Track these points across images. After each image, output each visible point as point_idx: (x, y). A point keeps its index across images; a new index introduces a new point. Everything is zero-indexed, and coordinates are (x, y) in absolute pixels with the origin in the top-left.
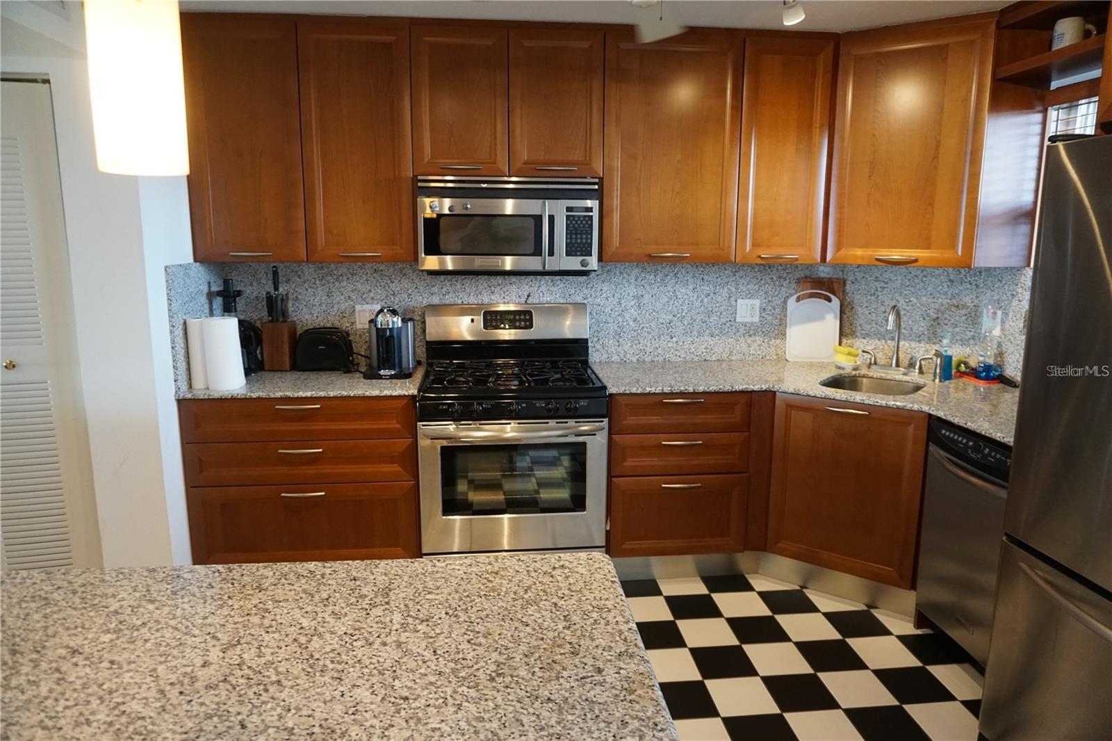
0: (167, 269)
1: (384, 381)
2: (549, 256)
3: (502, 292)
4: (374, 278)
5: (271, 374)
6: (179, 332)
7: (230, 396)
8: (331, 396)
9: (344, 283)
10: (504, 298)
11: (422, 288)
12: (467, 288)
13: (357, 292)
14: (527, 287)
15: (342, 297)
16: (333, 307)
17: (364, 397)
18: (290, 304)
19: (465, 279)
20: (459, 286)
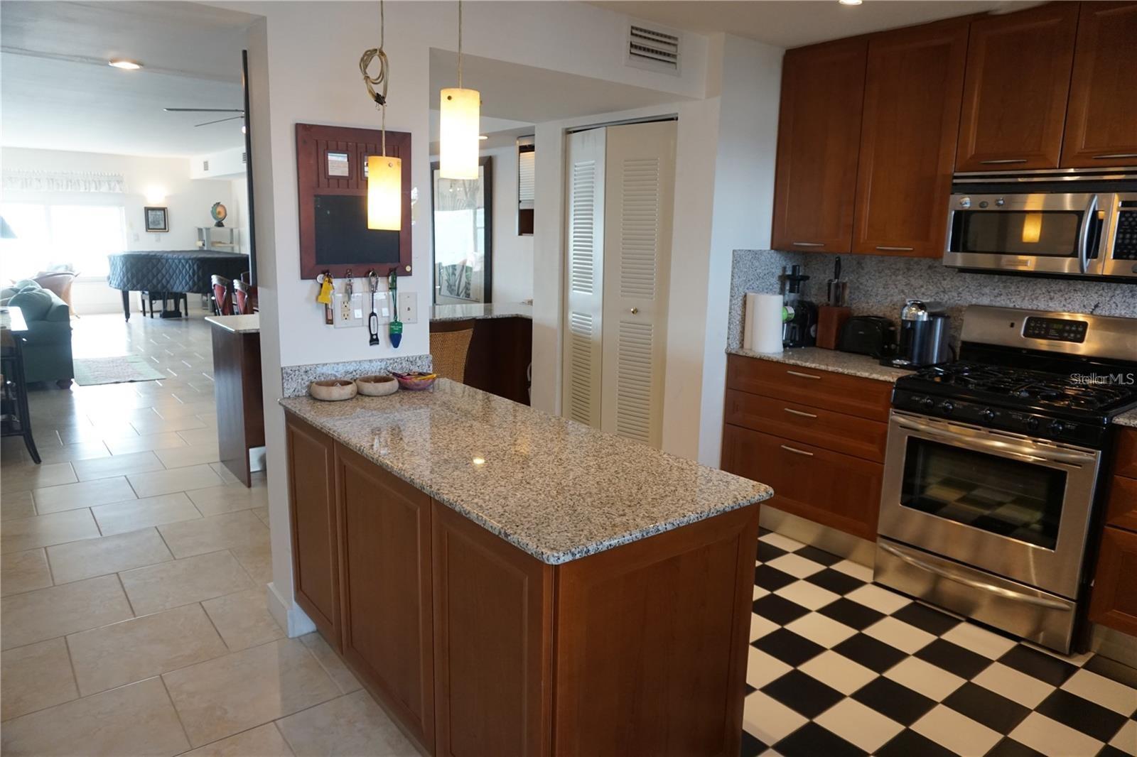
0: (735, 253)
1: (895, 370)
2: (1088, 257)
3: (1063, 299)
4: (928, 274)
5: (821, 351)
6: (739, 301)
7: (758, 357)
8: (830, 370)
9: (900, 277)
10: (1064, 306)
11: (973, 287)
12: (1022, 291)
13: (909, 287)
14: (1095, 296)
15: (896, 290)
16: (886, 299)
17: (856, 376)
18: (847, 292)
19: (1022, 281)
20: (1013, 289)
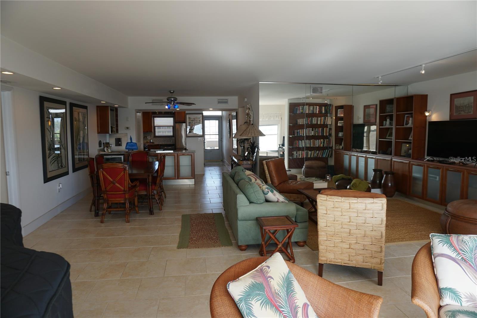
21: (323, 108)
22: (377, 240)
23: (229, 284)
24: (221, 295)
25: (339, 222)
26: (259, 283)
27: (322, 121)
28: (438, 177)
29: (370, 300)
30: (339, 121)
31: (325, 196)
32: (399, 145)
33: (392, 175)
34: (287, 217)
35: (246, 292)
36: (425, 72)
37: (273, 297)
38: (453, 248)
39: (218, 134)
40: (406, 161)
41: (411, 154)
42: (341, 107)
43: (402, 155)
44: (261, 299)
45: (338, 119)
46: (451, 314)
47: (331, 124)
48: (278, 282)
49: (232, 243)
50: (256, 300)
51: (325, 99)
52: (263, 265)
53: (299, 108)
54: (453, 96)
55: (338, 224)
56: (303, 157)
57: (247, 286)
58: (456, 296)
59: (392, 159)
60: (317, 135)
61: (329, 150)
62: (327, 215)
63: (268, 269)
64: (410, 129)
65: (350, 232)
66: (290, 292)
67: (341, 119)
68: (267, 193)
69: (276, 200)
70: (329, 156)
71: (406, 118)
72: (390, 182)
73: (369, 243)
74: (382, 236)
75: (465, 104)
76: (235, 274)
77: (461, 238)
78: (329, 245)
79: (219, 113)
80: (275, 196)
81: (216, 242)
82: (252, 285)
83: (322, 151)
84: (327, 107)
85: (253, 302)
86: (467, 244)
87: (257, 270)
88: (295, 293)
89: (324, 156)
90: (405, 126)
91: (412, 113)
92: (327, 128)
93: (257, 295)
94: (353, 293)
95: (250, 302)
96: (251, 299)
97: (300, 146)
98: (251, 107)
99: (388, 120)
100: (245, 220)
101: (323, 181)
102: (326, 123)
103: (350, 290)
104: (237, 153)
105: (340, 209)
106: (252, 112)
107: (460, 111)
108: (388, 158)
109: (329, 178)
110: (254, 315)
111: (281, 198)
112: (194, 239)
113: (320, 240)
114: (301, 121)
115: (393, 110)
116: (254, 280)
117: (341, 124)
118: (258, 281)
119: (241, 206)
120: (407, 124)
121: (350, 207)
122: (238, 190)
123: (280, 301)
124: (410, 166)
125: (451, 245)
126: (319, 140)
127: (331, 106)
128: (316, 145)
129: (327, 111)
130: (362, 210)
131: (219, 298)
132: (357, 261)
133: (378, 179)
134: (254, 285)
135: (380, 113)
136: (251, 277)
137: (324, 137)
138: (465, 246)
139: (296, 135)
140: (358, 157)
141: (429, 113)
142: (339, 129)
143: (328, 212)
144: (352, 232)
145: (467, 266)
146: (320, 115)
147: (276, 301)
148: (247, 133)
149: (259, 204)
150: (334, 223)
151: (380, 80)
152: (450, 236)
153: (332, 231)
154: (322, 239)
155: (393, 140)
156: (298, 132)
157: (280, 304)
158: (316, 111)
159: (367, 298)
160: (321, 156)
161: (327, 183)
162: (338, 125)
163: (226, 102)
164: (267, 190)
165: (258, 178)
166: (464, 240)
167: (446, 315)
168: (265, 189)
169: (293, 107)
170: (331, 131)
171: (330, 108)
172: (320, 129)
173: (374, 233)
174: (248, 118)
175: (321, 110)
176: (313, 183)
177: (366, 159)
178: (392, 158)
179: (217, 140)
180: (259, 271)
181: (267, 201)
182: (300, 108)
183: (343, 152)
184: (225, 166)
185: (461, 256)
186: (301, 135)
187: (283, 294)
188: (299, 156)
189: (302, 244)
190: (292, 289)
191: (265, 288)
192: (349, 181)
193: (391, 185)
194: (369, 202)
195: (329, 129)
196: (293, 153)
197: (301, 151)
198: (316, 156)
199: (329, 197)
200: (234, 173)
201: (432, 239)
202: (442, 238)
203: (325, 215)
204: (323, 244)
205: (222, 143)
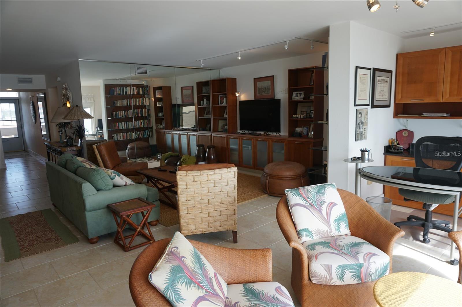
21: (141, 89)
22: (232, 204)
23: (151, 276)
24: (144, 290)
25: (199, 194)
26: (176, 266)
27: (141, 102)
28: (250, 147)
29: (264, 253)
30: (158, 102)
31: (185, 172)
32: (216, 122)
33: (213, 149)
34: (139, 199)
35: (170, 278)
36: (241, 58)
37: (193, 275)
38: (303, 198)
39: (15, 119)
40: (224, 135)
41: (227, 129)
42: (160, 88)
43: (219, 130)
44: (185, 281)
45: (157, 100)
46: (311, 247)
47: (150, 105)
48: (191, 260)
49: (77, 239)
50: (181, 283)
51: (142, 80)
52: (170, 247)
53: (115, 89)
54: (256, 80)
55: (198, 196)
56: (124, 139)
57: (169, 272)
58: (309, 233)
59: (211, 135)
60: (136, 116)
61: (149, 131)
62: (187, 190)
63: (177, 250)
64: (225, 107)
65: (208, 202)
66: (202, 267)
67: (160, 99)
68: (114, 177)
69: (124, 184)
70: (150, 136)
71: (220, 98)
72: (212, 155)
73: (224, 209)
74: (235, 200)
75: (265, 87)
76: (146, 264)
77: (306, 189)
78: (190, 218)
79: (15, 95)
80: (121, 180)
81: (57, 241)
82: (173, 270)
83: (143, 132)
84: (144, 88)
85: (179, 286)
86: (310, 193)
87: (167, 254)
88: (205, 265)
89: (145, 136)
90: (220, 105)
91: (226, 94)
92: (146, 108)
93: (180, 278)
94: (248, 251)
95: (176, 287)
96: (176, 284)
97: (120, 128)
98: (68, 87)
99: (205, 100)
100: (95, 210)
101: (155, 160)
102: (144, 104)
103: (244, 250)
104: (50, 140)
105: (199, 182)
106: (71, 93)
107: (261, 92)
108: (208, 134)
109: (160, 156)
110: (183, 299)
111: (129, 181)
112: (25, 245)
113: (182, 215)
114: (119, 103)
115: (209, 91)
116: (171, 264)
117: (160, 105)
118: (176, 264)
119: (88, 196)
120: (222, 103)
121: (208, 179)
122: (80, 179)
123: (199, 277)
124: (228, 139)
125: (301, 196)
126: (139, 121)
127: (148, 87)
128: (137, 126)
129: (144, 92)
130: (218, 180)
131: (143, 294)
132: (216, 227)
133: (202, 153)
134: (174, 269)
135: (198, 94)
136: (166, 262)
137: (142, 118)
138: (309, 194)
139: (115, 117)
140: (180, 136)
141: (238, 93)
142: (158, 110)
143: (188, 187)
144: (210, 201)
145: (313, 209)
146: (138, 96)
147: (196, 279)
148: (73, 116)
149: (108, 190)
150: (194, 196)
151: (202, 63)
152: (299, 189)
153: (192, 204)
154: (183, 213)
155: (211, 118)
156: (117, 114)
157: (199, 280)
158: (134, 92)
159: (260, 252)
160: (142, 137)
161: (159, 162)
162: (157, 106)
163: (30, 81)
164: (113, 174)
165: (93, 164)
166: (308, 190)
167: (308, 249)
168: (112, 174)
169: (109, 89)
170: (149, 112)
171: (147, 89)
172: (139, 110)
173: (229, 199)
174: (65, 99)
175: (139, 92)
176: (147, 163)
177: (188, 136)
178: (212, 133)
179: (16, 126)
180: (170, 254)
181: (115, 186)
182: (117, 89)
183: (164, 131)
184: (31, 156)
185: (309, 202)
186: (120, 116)
187: (198, 270)
188: (120, 138)
189: (155, 223)
190: (203, 262)
191: (183, 269)
192: (178, 158)
193: (213, 157)
194: (224, 172)
195: (148, 109)
196: (113, 135)
197: (122, 133)
198: (138, 137)
199: (189, 172)
200: (64, 161)
201: (287, 194)
202: (294, 191)
203: (185, 190)
204: (184, 218)
205: (23, 129)
